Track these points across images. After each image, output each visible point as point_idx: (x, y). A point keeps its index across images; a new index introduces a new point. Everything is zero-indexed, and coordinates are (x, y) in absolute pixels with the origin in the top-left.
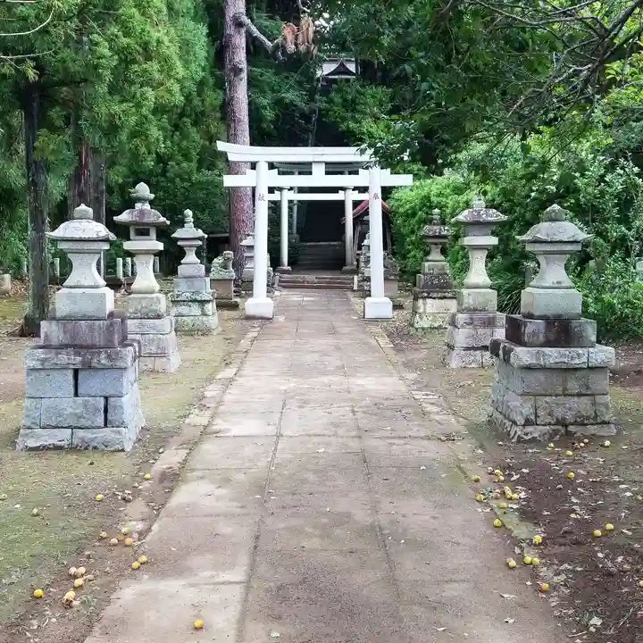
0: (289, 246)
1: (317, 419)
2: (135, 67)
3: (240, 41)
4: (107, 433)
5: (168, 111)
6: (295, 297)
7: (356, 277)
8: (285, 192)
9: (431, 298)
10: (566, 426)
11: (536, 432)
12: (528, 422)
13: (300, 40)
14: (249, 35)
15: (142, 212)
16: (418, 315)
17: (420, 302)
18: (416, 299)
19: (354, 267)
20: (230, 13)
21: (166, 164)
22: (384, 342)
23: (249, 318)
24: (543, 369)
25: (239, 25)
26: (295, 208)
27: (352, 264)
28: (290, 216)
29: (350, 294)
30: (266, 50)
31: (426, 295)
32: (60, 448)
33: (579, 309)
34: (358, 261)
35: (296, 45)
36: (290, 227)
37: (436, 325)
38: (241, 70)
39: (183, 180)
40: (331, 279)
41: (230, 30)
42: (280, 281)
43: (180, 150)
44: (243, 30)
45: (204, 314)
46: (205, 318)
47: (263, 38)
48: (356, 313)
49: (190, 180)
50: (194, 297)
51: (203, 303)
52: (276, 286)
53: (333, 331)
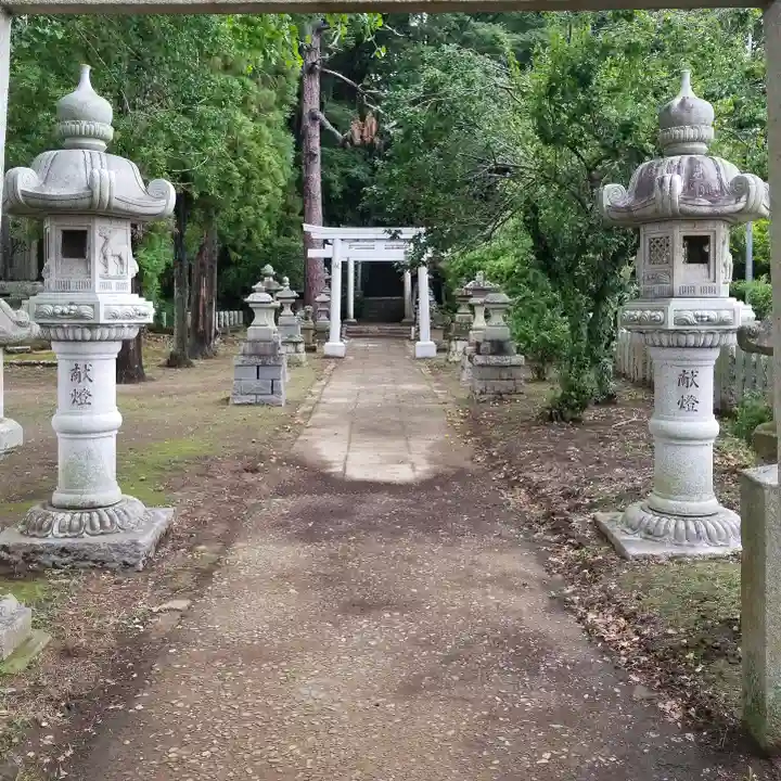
0: (355, 301)
1: (377, 399)
2: (254, 182)
3: (315, 132)
4: (273, 397)
6: (361, 344)
7: (413, 328)
10: (501, 395)
11: (484, 397)
12: (482, 393)
13: (365, 134)
14: (322, 128)
15: (269, 283)
16: (451, 353)
17: (453, 343)
18: (450, 341)
19: (412, 320)
20: (307, 109)
22: (426, 371)
23: (327, 357)
24: (488, 366)
25: (314, 118)
26: (360, 267)
27: (411, 317)
28: (356, 274)
29: (407, 342)
30: (338, 141)
31: (457, 338)
32: (250, 404)
33: (509, 336)
35: (362, 137)
36: (355, 284)
38: (316, 155)
40: (392, 329)
41: (308, 123)
42: (347, 332)
44: (318, 123)
45: (297, 352)
46: (297, 355)
47: (334, 130)
48: (408, 354)
49: (271, 245)
51: (296, 343)
52: (344, 336)
53: (391, 364)
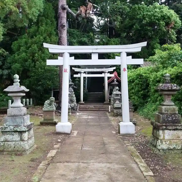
3: (64, 15)
5: (37, 43)
7: (110, 106)
8: (82, 74)
9: (168, 129)
14: (68, 12)
16: (159, 141)
17: (161, 132)
19: (108, 102)
20: (60, 4)
21: (35, 63)
25: (64, 9)
26: (87, 80)
28: (85, 83)
29: (107, 114)
30: (74, 17)
31: (164, 127)
34: (110, 100)
35: (86, 14)
37: (172, 147)
38: (64, 26)
39: (41, 69)
40: (100, 107)
41: (60, 11)
43: (41, 57)
44: (66, 11)
45: (22, 140)
46: (22, 143)
47: (73, 13)
49: (44, 69)
50: (15, 129)
51: (21, 133)
52: (78, 110)
